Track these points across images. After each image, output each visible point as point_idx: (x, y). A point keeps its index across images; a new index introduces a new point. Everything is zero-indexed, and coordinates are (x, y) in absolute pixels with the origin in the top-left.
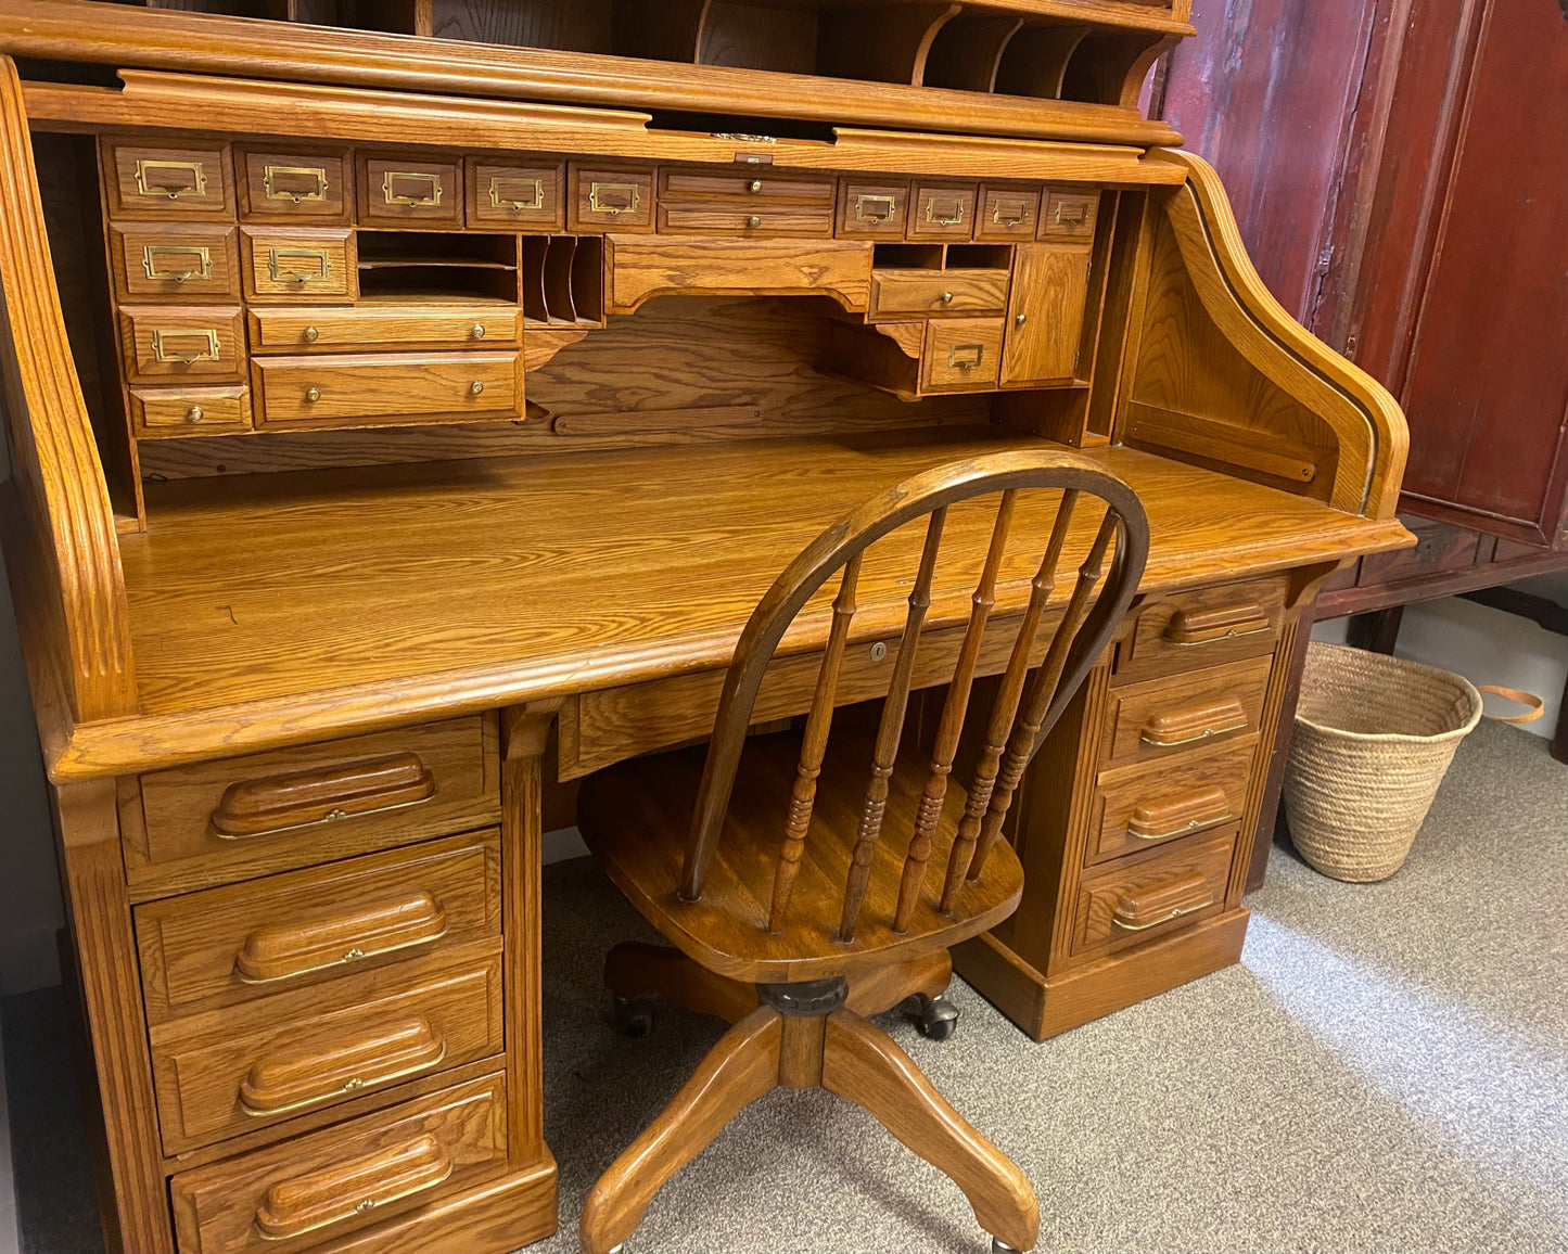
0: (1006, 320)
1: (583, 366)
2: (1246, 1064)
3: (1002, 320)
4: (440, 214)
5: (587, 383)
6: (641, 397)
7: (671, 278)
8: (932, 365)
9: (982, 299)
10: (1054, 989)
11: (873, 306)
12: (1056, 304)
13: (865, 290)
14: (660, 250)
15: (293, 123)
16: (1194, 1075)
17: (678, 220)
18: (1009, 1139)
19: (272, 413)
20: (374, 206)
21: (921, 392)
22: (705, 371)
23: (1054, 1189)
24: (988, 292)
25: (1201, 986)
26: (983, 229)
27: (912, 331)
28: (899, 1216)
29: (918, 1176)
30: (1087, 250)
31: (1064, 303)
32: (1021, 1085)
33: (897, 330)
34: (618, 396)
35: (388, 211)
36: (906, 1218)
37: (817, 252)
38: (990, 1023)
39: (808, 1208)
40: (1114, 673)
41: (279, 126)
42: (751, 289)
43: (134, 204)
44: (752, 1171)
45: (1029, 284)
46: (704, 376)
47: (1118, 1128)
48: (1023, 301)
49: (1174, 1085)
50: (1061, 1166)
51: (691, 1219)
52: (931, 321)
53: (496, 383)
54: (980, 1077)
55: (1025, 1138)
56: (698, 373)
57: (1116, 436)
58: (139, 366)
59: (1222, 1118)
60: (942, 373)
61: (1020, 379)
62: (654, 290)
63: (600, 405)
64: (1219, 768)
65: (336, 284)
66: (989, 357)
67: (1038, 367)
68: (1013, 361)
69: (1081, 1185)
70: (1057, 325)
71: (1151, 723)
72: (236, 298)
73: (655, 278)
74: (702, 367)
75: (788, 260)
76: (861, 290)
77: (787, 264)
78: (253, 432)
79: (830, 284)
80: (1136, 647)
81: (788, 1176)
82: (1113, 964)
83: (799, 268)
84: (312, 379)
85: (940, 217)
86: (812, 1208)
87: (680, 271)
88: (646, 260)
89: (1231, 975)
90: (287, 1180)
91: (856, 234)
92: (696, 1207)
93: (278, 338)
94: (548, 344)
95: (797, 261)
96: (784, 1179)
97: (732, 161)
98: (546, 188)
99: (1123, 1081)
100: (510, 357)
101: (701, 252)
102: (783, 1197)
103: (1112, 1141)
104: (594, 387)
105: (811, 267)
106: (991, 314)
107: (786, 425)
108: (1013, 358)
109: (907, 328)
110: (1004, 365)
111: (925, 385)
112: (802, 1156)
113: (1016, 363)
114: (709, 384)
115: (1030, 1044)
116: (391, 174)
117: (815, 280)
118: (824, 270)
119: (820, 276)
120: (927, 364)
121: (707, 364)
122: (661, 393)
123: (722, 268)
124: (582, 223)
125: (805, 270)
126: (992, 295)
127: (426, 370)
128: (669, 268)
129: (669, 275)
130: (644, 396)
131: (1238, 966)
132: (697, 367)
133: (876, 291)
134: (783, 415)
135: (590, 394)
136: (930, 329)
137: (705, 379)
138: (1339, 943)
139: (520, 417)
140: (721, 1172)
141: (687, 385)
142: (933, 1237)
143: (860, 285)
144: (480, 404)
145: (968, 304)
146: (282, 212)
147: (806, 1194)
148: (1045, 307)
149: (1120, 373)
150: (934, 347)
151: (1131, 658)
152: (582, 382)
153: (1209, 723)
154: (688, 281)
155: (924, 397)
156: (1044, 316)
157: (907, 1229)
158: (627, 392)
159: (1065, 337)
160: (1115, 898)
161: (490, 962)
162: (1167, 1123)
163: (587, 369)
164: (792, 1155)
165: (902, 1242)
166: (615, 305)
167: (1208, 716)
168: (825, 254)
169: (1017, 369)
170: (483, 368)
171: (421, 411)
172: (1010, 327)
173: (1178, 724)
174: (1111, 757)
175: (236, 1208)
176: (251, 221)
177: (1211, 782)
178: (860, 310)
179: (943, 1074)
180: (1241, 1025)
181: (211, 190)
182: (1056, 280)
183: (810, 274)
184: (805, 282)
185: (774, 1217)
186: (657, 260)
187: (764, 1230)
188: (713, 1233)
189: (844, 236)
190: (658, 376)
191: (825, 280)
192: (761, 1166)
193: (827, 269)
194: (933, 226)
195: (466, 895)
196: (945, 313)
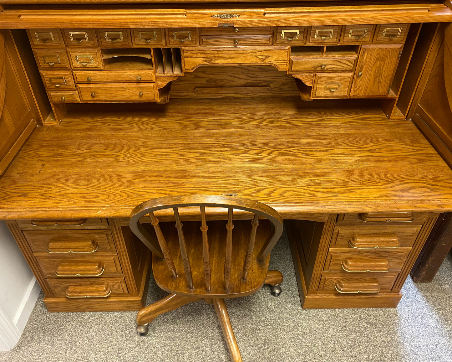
0: (354, 73)
1: (204, 72)
2: (365, 345)
3: (352, 73)
4: (124, 43)
5: (206, 78)
6: (224, 82)
7: (205, 61)
8: (316, 89)
9: (342, 66)
10: (308, 298)
11: (290, 69)
12: (380, 68)
13: (286, 64)
14: (200, 52)
15: (65, 25)
16: (344, 341)
17: (207, 42)
18: (270, 336)
19: (84, 99)
20: (103, 42)
21: (312, 97)
22: (249, 74)
23: (271, 357)
24: (345, 64)
25: (374, 311)
26: (343, 40)
27: (309, 77)
28: (224, 344)
29: (237, 335)
31: (384, 68)
32: (287, 320)
33: (302, 76)
34: (217, 82)
35: (108, 43)
36: (225, 346)
37: (265, 51)
38: (294, 296)
39: (203, 331)
40: (336, 222)
41: (61, 26)
42: (237, 64)
43: (37, 44)
44: (197, 314)
45: (366, 60)
46: (248, 76)
47: (305, 347)
48: (362, 66)
49: (335, 341)
50: (278, 351)
51: (175, 321)
52: (317, 74)
53: (148, 92)
54: (277, 312)
55: (275, 337)
56: (246, 75)
57: (408, 116)
58: (47, 86)
59: (341, 359)
61: (359, 95)
62: (200, 65)
63: (210, 84)
64: (389, 255)
65: (96, 65)
66: (344, 87)
67: (368, 91)
68: (356, 89)
69: (279, 360)
70: (379, 76)
71: (353, 239)
72: (69, 68)
73: (200, 61)
74: (248, 73)
75: (252, 54)
76: (284, 64)
77: (252, 55)
78: (81, 103)
79: (270, 61)
80: (345, 217)
81: (205, 319)
82: (334, 297)
83: (257, 56)
84: (93, 90)
85: (321, 36)
86: (204, 332)
87: (209, 58)
88: (195, 55)
89: (389, 311)
90: (72, 286)
91: (282, 43)
92: (178, 318)
93: (82, 80)
94: (165, 81)
95: (256, 54)
96: (203, 320)
97: (217, 26)
98: (157, 34)
99: (319, 333)
100: (152, 85)
101: (216, 52)
102: (200, 325)
103: (300, 351)
104: (209, 79)
105: (262, 56)
106: (346, 71)
107: (281, 93)
108: (356, 88)
109: (306, 76)
110: (352, 89)
111: (313, 95)
112: (212, 316)
113: (357, 90)
114: (250, 78)
115: (300, 308)
116: (106, 32)
117: (264, 60)
118: (267, 57)
119: (266, 59)
120: (315, 89)
121: (250, 72)
122: (232, 81)
123: (225, 57)
124: (171, 44)
125: (260, 57)
126: (347, 65)
127: (126, 88)
128: (205, 58)
129: (205, 60)
130: (226, 82)
131: (394, 309)
132: (246, 73)
134: (279, 89)
135: (207, 81)
136: (317, 76)
137: (249, 77)
138: (442, 315)
139: (158, 101)
140: (190, 311)
141: (242, 79)
142: (227, 355)
143: (283, 61)
144: (143, 98)
145: (335, 68)
146: (77, 45)
147: (206, 327)
148: (374, 69)
149: (414, 93)
150: (318, 83)
151: (343, 219)
152: (204, 77)
153: (379, 244)
154: (212, 62)
155: (313, 99)
156: (373, 72)
157: (223, 349)
158: (220, 81)
159: (384, 81)
160: (337, 281)
161: (114, 256)
162: (322, 353)
163: (205, 73)
164: (210, 314)
165: (219, 352)
166: (186, 69)
167: (379, 242)
168: (268, 52)
169: (358, 92)
170: (144, 88)
171: (126, 99)
172: (356, 76)
173: (363, 242)
174: (335, 245)
175: (62, 287)
176: (69, 47)
177: (385, 258)
178: (285, 70)
179: (267, 307)
180: (376, 331)
181: (56, 40)
182: (381, 59)
183: (262, 58)
184: (260, 61)
185: (194, 330)
186: (199, 55)
187: (189, 332)
188: (177, 327)
189: (276, 45)
190: (231, 76)
191: (268, 60)
192: (200, 314)
193: (269, 56)
194: (318, 40)
195: (103, 242)
196: (323, 71)
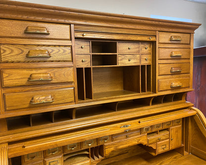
3: (168, 140)
4: (77, 149)
7: (115, 148)
9: (165, 137)
11: (148, 143)
12: (177, 135)
14: (113, 144)
17: (115, 139)
20: (66, 150)
26: (164, 127)
30: (181, 126)
31: (179, 135)
33: (152, 146)
35: (68, 151)
45: (173, 133)
48: (172, 136)
57: (189, 152)
60: (160, 150)
62: (112, 151)
65: (60, 164)
66: (167, 146)
67: (175, 146)
70: (178, 138)
73: (112, 149)
76: (146, 141)
77: (133, 141)
79: (141, 142)
85: (157, 127)
91: (144, 133)
94: (95, 164)
95: (135, 140)
97: (124, 131)
101: (119, 143)
109: (154, 145)
110: (170, 146)
113: (172, 146)
120: (157, 149)
124: (100, 143)
126: (167, 136)
133: (148, 141)
136: (157, 144)
145: (163, 139)
146: (51, 156)
149: (189, 142)
150: (158, 147)
154: (117, 148)
155: (157, 154)
168: (139, 138)
172: (170, 140)
176: (46, 158)
178: (146, 144)
182: (177, 131)
183: (137, 141)
184: (137, 143)
186: (112, 146)
189: (142, 134)
193: (140, 140)
194: (156, 129)
